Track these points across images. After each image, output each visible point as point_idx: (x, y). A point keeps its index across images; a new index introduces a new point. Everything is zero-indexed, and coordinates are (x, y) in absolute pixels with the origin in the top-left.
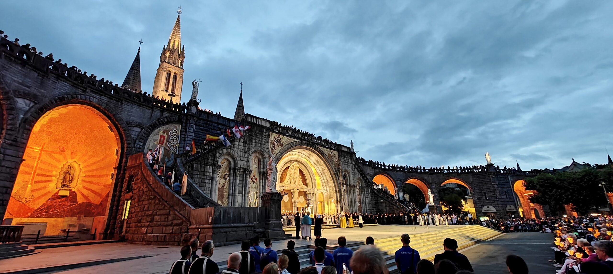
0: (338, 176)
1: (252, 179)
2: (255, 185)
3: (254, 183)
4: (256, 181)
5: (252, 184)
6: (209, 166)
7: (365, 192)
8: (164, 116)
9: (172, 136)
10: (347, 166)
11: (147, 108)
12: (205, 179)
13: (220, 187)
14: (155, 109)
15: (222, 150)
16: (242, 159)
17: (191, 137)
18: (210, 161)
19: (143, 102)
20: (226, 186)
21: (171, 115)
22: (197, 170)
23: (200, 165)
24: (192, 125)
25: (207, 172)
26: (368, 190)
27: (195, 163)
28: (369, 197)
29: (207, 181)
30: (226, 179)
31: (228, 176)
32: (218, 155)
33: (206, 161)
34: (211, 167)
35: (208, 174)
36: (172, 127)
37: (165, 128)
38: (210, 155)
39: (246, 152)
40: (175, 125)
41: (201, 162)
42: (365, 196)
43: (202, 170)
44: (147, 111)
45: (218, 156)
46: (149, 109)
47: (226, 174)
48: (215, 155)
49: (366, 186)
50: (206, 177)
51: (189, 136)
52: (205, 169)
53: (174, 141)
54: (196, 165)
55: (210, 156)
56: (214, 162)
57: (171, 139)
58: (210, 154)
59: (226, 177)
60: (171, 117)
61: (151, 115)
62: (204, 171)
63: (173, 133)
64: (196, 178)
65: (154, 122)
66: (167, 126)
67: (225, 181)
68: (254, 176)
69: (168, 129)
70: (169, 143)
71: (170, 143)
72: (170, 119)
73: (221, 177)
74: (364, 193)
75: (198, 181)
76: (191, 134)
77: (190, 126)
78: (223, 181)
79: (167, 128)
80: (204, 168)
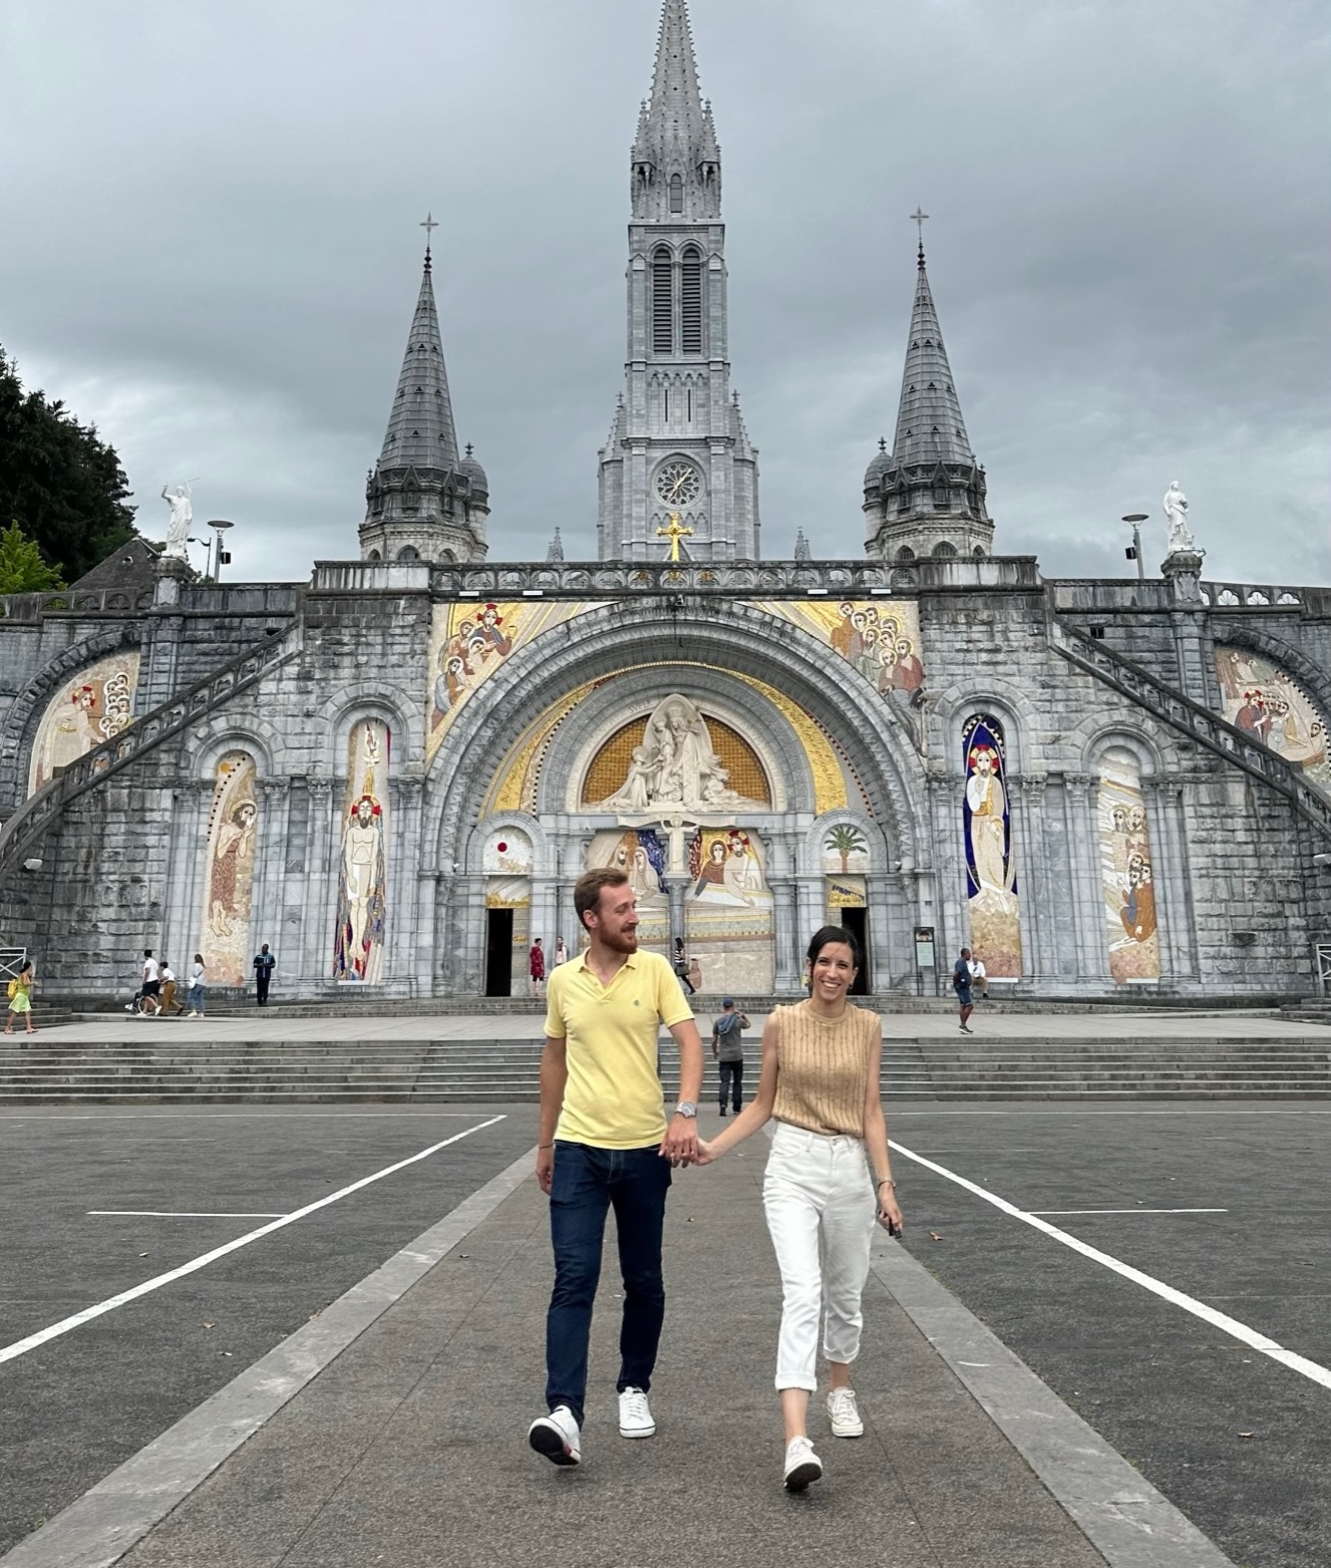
0: (910, 734)
1: (355, 810)
2: (372, 832)
3: (365, 824)
4: (375, 816)
5: (356, 833)
6: (161, 788)
7: (1180, 806)
8: (79, 639)
9: (112, 698)
10: (989, 669)
11: (23, 629)
12: (146, 834)
13: (220, 855)
14: (45, 629)
15: (208, 723)
16: (293, 741)
17: (163, 689)
18: (163, 771)
19: (11, 617)
20: (243, 846)
21: (102, 629)
22: (114, 810)
23: (126, 791)
24: (164, 648)
25: (152, 810)
26: (1223, 793)
27: (113, 787)
28: (1219, 835)
29: (151, 840)
30: (242, 825)
31: (250, 809)
32: (192, 745)
33: (148, 774)
34: (167, 793)
35: (156, 816)
36: (115, 666)
37: (89, 676)
38: (165, 751)
39: (308, 715)
40: (120, 657)
41: (131, 780)
42: (1182, 829)
43: (136, 805)
44: (25, 638)
45: (191, 750)
46: (32, 632)
47: (243, 806)
48: (181, 751)
49: (1195, 769)
50: (147, 828)
51: (155, 689)
52: (143, 804)
53: (119, 711)
54: (114, 791)
55: (162, 755)
56: (177, 773)
57: (111, 708)
58: (163, 747)
59: (243, 816)
60: (100, 636)
61: (38, 650)
62: (143, 810)
63: (116, 684)
64: (116, 835)
65: (47, 665)
66: (96, 668)
67: (239, 830)
68: (366, 798)
69: (99, 678)
70: (104, 722)
71: (108, 722)
72: (97, 644)
73: (223, 820)
74: (1172, 813)
75: (121, 844)
76: (163, 679)
77: (157, 653)
78: (231, 831)
79: (97, 675)
80: (143, 797)
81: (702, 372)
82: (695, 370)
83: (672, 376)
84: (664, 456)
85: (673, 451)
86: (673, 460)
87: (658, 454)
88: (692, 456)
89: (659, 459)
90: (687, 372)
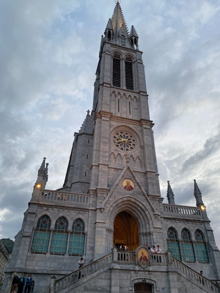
81: (136, 96)
82: (133, 95)
83: (122, 94)
84: (118, 125)
85: (123, 124)
86: (122, 128)
87: (115, 124)
88: (133, 128)
89: (115, 126)
90: (129, 94)
